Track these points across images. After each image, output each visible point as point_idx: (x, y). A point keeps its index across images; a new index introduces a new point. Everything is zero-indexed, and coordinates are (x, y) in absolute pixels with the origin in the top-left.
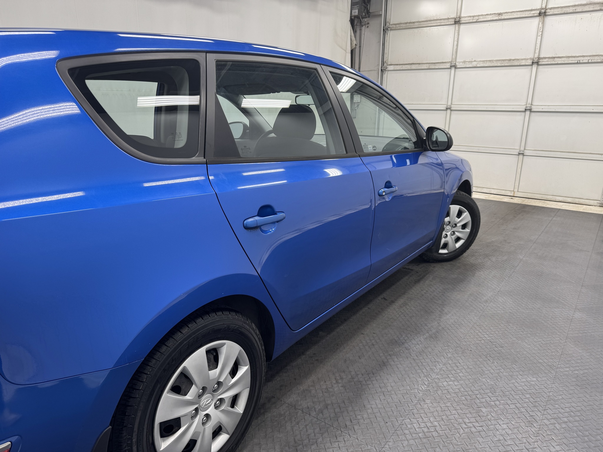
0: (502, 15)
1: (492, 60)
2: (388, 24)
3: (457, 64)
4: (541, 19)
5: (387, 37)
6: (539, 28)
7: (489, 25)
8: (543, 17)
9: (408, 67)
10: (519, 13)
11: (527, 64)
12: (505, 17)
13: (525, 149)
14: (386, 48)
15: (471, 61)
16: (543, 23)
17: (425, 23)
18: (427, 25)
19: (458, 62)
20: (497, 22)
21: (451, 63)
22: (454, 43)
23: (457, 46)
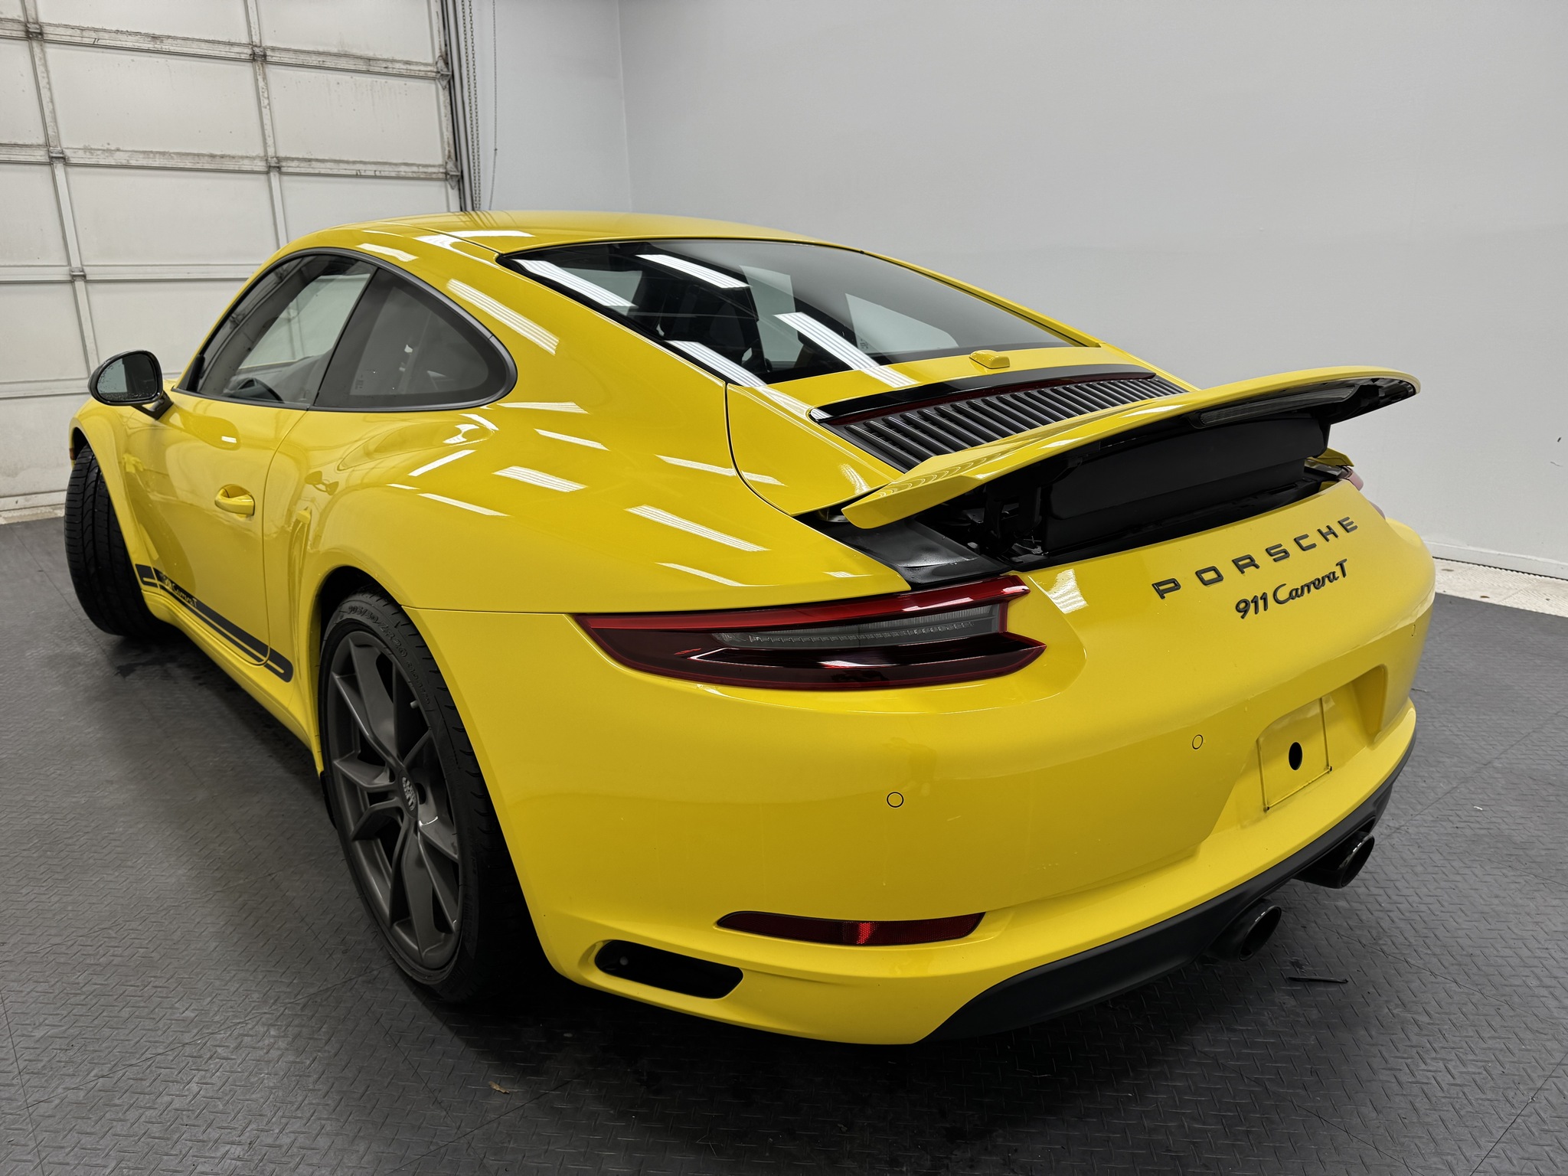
0: (162, 42)
1: (167, 153)
3: (68, 153)
4: (257, 68)
6: (260, 90)
7: (133, 61)
8: (262, 64)
10: (203, 45)
11: (256, 169)
12: (173, 49)
15: (108, 150)
16: (265, 78)
19: (68, 148)
20: (150, 57)
21: (47, 148)
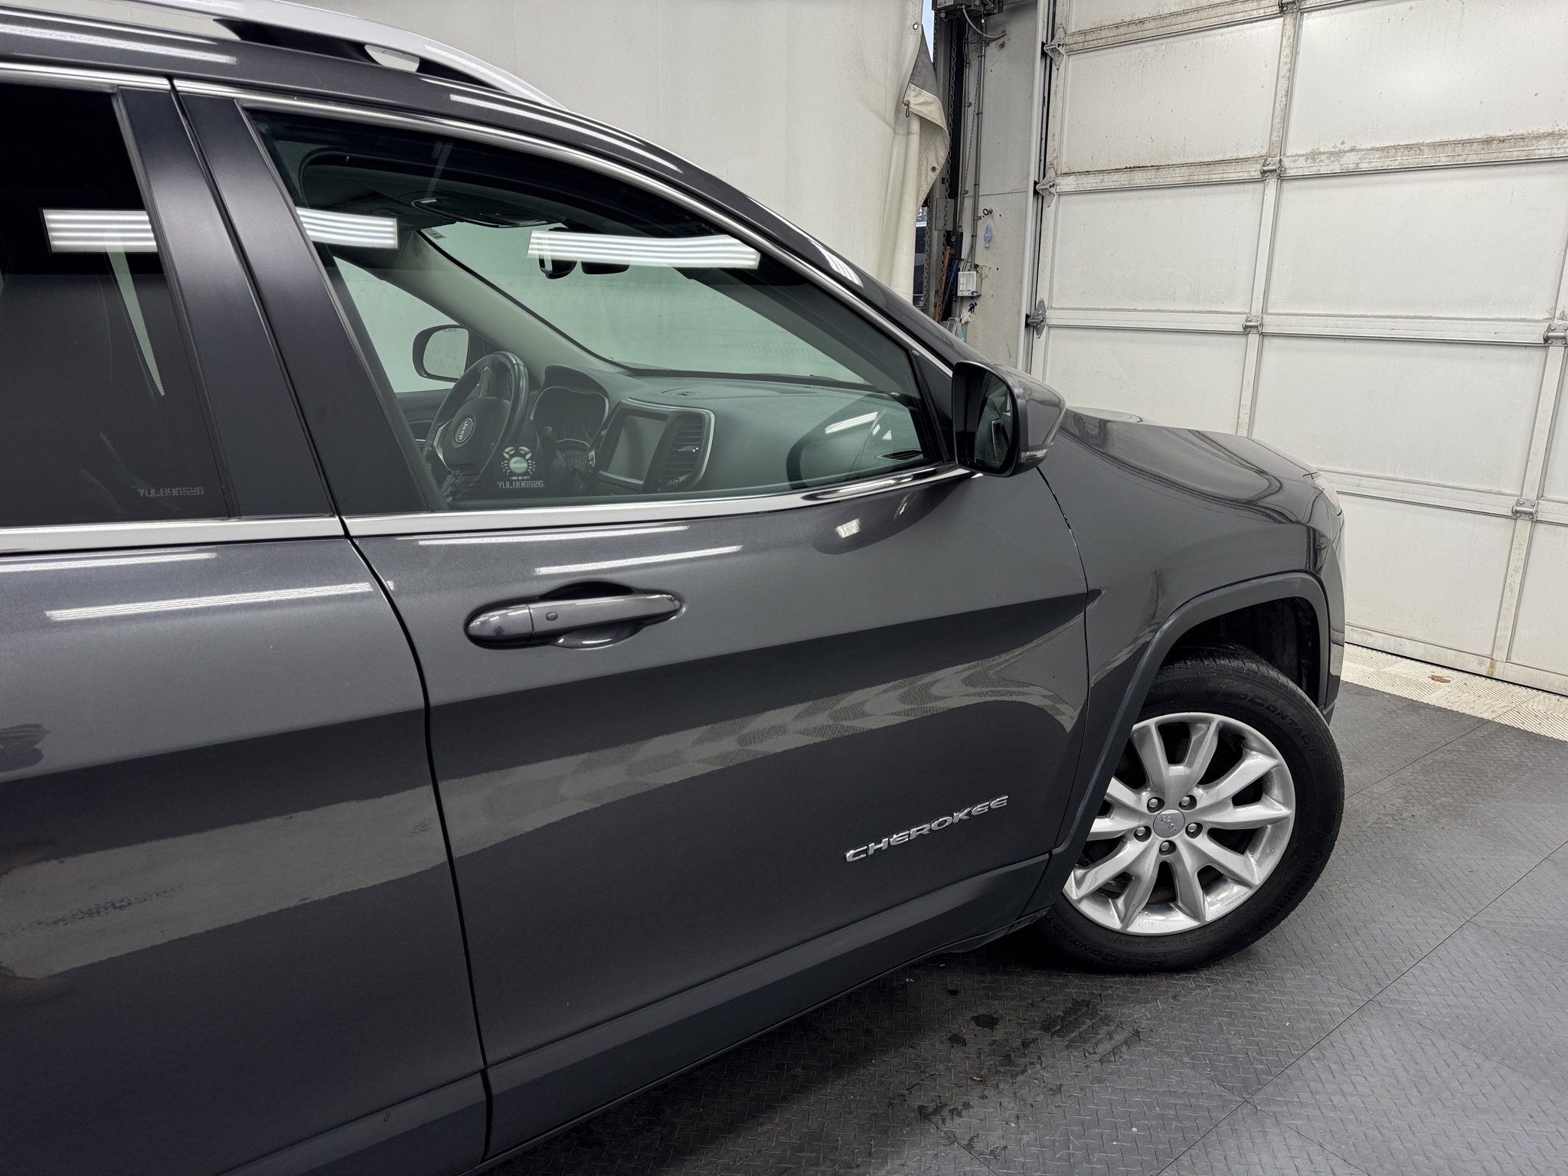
1: (1417, 144)
2: (1059, 33)
3: (1286, 163)
5: (1057, 78)
9: (1122, 179)
13: (1540, 496)
14: (1054, 116)
15: (1338, 154)
17: (1180, 19)
18: (1186, 27)
19: (1292, 156)
21: (1266, 160)
22: (1277, 86)
23: (1287, 96)
